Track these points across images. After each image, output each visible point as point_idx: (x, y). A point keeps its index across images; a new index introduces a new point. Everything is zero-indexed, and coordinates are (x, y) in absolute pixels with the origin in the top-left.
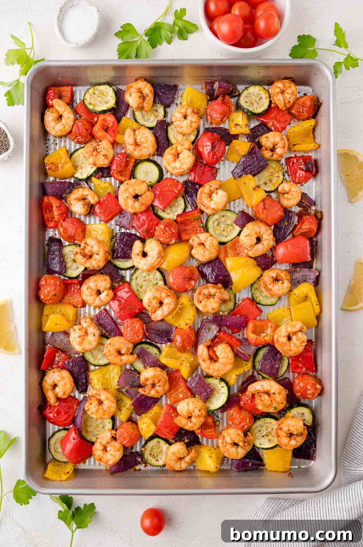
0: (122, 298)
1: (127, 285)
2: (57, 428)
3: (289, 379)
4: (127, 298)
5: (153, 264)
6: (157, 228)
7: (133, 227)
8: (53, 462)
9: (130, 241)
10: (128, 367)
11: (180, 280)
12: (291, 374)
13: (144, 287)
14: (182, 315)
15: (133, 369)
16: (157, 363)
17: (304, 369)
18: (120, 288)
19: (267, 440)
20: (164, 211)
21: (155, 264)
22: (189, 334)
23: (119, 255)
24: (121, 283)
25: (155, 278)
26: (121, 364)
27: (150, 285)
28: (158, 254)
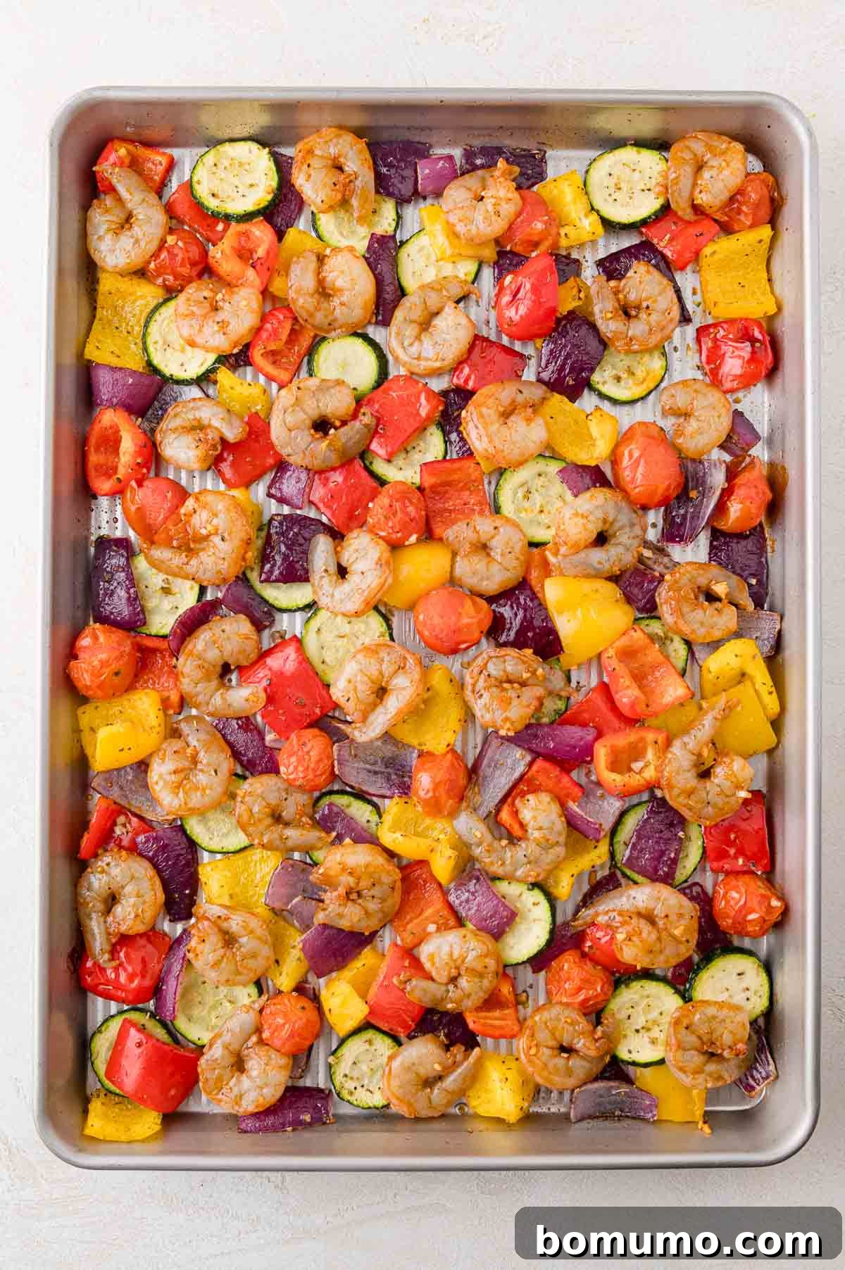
1: (294, 645)
2: (114, 1007)
3: (701, 886)
6: (371, 505)
7: (311, 502)
8: (102, 1095)
9: (304, 538)
10: (297, 856)
12: (709, 873)
15: (308, 861)
17: (741, 861)
19: (647, 1040)
20: (389, 461)
23: (276, 573)
27: (354, 646)
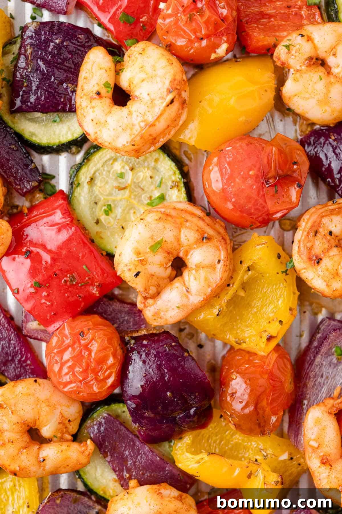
0: (44, 247)
1: (61, 202)
4: (60, 248)
5: (153, 125)
6: (162, 5)
7: (80, 6)
9: (70, 52)
10: (64, 482)
11: (250, 182)
13: (118, 212)
14: (249, 305)
15: (81, 488)
16: (164, 469)
18: (35, 213)
21: (161, 125)
22: (277, 373)
23: (33, 99)
24: (39, 197)
25: (157, 179)
26: (40, 472)
27: (140, 201)
28: (169, 91)
